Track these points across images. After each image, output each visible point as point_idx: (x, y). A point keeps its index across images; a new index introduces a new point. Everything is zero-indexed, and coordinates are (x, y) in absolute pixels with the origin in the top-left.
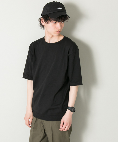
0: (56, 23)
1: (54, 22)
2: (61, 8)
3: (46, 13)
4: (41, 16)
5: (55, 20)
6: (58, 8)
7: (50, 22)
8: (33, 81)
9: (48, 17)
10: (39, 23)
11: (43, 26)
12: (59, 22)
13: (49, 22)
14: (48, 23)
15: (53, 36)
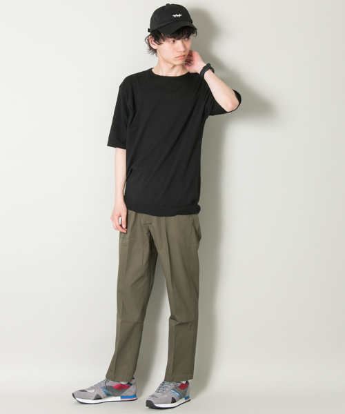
0: (174, 41)
1: (171, 40)
2: (180, 15)
3: (156, 27)
4: (149, 33)
5: (171, 37)
6: (174, 16)
7: (164, 41)
8: (125, 150)
9: (160, 33)
10: (147, 45)
11: (155, 51)
12: (178, 39)
13: (162, 42)
14: (160, 44)
15: (174, 66)
